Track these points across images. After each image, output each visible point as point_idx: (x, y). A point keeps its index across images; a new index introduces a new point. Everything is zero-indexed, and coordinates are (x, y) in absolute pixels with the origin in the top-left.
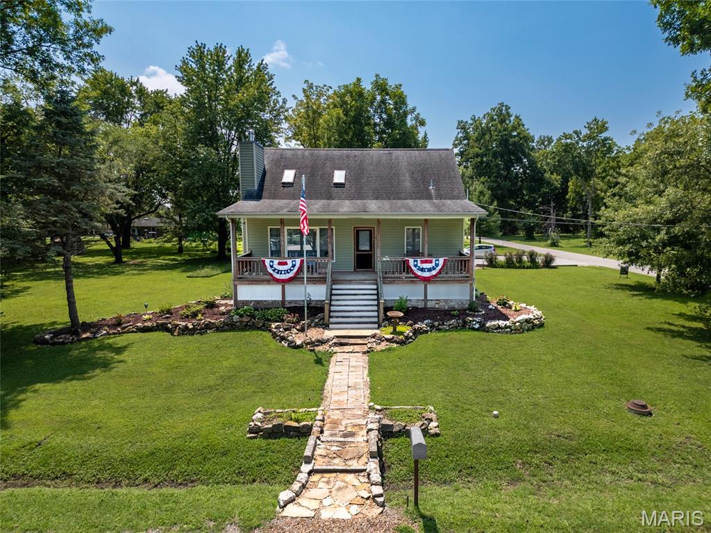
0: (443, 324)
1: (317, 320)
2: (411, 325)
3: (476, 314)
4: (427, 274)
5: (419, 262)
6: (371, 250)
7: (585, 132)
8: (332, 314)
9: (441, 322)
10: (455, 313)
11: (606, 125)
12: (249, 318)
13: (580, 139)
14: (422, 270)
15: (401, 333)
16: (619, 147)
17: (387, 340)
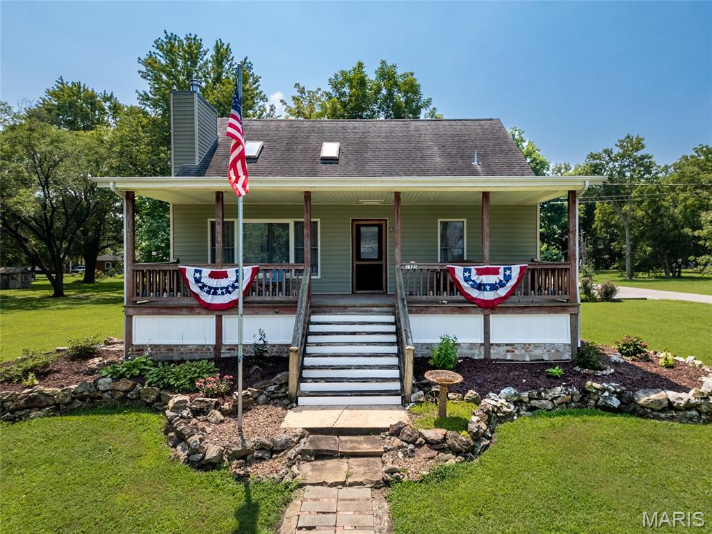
0: (539, 398)
1: (272, 388)
2: (476, 401)
3: (600, 373)
4: (489, 296)
5: (474, 272)
6: (380, 258)
7: (617, 151)
8: (306, 373)
9: (535, 393)
10: (556, 371)
11: (643, 142)
12: (131, 383)
13: (611, 159)
14: (480, 287)
15: (461, 424)
16: (658, 167)
17: (431, 444)
